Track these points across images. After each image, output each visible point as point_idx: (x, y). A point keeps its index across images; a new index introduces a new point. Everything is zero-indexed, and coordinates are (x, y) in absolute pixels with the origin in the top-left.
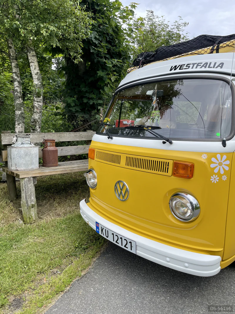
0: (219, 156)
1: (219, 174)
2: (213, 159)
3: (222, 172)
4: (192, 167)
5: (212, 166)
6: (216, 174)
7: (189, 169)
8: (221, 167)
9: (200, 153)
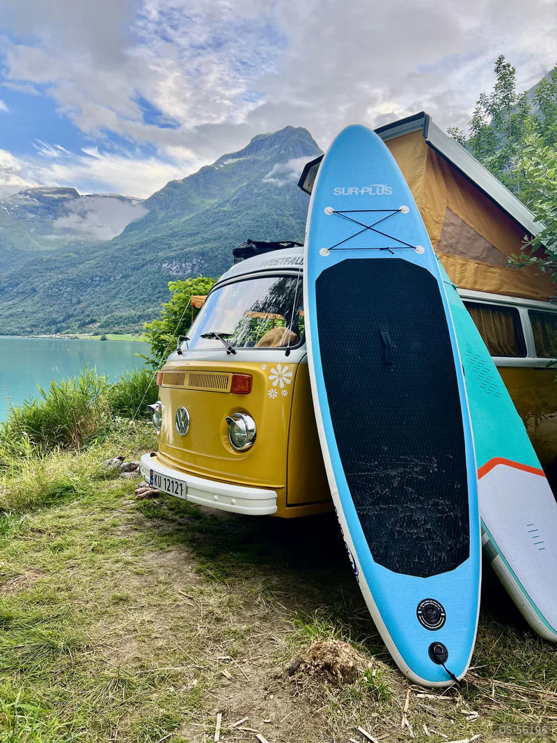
0: (279, 367)
1: (277, 388)
2: (273, 370)
3: (282, 386)
4: (250, 380)
5: (271, 378)
6: (274, 388)
7: (248, 382)
8: (281, 380)
9: (260, 363)
